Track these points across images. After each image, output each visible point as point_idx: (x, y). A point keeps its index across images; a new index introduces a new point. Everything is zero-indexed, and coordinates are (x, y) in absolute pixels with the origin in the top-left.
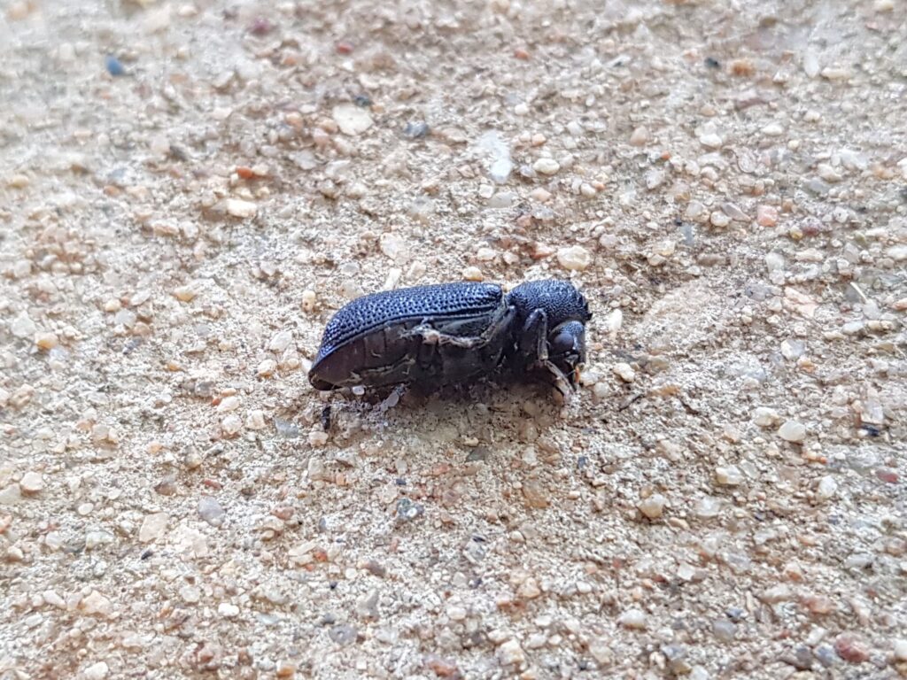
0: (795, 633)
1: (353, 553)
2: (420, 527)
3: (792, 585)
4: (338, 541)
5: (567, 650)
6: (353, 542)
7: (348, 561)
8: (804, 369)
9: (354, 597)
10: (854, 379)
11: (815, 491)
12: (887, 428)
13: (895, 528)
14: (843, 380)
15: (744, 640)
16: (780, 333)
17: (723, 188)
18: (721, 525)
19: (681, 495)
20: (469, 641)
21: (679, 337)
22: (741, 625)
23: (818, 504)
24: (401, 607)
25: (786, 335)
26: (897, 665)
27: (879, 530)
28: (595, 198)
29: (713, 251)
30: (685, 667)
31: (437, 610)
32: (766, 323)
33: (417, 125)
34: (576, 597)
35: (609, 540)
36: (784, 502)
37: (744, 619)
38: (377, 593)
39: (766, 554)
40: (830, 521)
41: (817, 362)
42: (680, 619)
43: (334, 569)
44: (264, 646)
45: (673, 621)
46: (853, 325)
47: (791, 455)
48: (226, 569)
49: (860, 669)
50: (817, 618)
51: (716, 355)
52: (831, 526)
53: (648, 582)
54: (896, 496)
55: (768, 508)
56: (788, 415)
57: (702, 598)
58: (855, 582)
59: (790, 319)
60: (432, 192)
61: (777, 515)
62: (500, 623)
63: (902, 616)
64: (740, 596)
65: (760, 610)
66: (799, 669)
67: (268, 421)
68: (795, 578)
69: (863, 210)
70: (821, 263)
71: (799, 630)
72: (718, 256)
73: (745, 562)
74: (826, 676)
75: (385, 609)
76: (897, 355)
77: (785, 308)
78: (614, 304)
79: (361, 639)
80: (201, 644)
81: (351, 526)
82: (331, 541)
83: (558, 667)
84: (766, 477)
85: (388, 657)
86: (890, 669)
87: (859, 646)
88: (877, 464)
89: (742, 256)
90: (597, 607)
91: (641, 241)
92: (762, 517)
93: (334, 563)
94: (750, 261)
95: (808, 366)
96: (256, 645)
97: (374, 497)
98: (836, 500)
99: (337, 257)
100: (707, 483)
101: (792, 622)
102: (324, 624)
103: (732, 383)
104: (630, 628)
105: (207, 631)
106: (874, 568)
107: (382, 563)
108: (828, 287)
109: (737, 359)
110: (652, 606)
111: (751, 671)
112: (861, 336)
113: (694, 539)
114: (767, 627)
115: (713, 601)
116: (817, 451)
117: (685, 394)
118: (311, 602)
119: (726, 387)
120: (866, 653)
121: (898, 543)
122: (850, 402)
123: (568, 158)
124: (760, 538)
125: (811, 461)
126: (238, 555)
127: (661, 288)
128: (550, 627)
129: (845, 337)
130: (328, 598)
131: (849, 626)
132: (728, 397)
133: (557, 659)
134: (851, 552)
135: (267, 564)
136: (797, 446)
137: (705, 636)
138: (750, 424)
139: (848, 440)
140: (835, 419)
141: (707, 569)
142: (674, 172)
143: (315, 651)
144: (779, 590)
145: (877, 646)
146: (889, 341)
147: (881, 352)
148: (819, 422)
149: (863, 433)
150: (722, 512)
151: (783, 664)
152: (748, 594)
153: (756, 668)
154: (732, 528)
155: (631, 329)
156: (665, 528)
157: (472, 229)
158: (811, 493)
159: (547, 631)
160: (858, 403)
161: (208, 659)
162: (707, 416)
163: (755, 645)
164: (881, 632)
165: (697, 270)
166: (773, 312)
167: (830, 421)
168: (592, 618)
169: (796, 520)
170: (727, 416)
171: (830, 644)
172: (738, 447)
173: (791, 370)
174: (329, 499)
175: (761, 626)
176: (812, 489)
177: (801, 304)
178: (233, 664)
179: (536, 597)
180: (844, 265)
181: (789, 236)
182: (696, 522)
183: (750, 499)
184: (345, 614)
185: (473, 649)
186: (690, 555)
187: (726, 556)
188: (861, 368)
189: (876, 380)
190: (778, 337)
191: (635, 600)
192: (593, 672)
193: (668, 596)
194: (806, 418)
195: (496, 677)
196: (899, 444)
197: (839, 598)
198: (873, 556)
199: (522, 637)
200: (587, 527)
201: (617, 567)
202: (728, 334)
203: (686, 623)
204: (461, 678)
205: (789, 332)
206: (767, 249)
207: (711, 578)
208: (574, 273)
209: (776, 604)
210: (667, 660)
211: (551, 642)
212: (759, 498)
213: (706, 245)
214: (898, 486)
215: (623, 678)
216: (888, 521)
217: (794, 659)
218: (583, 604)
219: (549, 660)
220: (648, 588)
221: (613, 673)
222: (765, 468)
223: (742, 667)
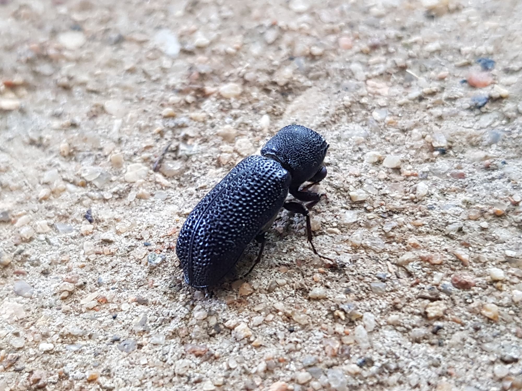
0: (424, 280)
1: (124, 294)
2: (165, 269)
3: (414, 252)
4: (112, 289)
5: (279, 322)
6: (123, 287)
7: (122, 300)
8: (390, 124)
9: (130, 321)
10: (422, 124)
11: (415, 194)
12: (450, 148)
13: (471, 204)
14: (416, 125)
15: (392, 291)
16: (370, 107)
17: (314, 33)
18: (360, 226)
19: (331, 214)
20: (213, 331)
22: (388, 282)
23: (419, 200)
24: (164, 320)
25: (374, 108)
26: (494, 284)
27: (461, 207)
28: (235, 55)
29: (318, 71)
30: (359, 315)
31: (188, 317)
32: (360, 103)
33: (114, 36)
34: (277, 289)
35: (291, 250)
36: (398, 204)
37: (389, 278)
38: (146, 315)
39: (393, 237)
40: (429, 209)
41: (397, 119)
42: (348, 287)
43: (113, 306)
44: (75, 365)
45: (344, 289)
46: (415, 93)
47: (394, 176)
48: (40, 322)
49: (472, 292)
50: (435, 267)
51: (333, 128)
52: (430, 211)
53: (321, 269)
54: (466, 186)
55: (388, 210)
56: (387, 153)
57: (359, 271)
58: (454, 241)
59: (374, 98)
60: (131, 71)
61: (394, 213)
62: (231, 316)
63: (489, 254)
64: (383, 265)
65: (398, 271)
66: (432, 300)
67: (52, 226)
68: (415, 246)
69: (403, 29)
70: (385, 63)
71: (425, 277)
72: (321, 73)
73: (381, 244)
74: (450, 300)
75: (153, 324)
76: (445, 105)
77: (369, 92)
78: (263, 112)
79: (140, 346)
80: (31, 372)
81: (119, 278)
82: (108, 290)
83: (275, 334)
84: (382, 192)
85: (161, 353)
86: (490, 287)
87: (467, 277)
89: (336, 69)
90: (293, 292)
91: (271, 73)
92: (386, 215)
93: (113, 303)
94: (341, 71)
95: (392, 123)
96: (69, 365)
97: (131, 257)
98: (430, 195)
99: (77, 120)
100: (346, 203)
101: (420, 273)
102: (113, 341)
103: (347, 143)
104: (317, 299)
105: (34, 363)
106: (464, 230)
107: (145, 296)
108: (393, 75)
109: (346, 128)
110: (329, 283)
111: (401, 308)
112: (421, 99)
113: (346, 237)
114: (405, 280)
115: (367, 272)
116: (410, 170)
118: (102, 330)
119: (344, 146)
120: (472, 282)
121: (475, 212)
122: (424, 137)
123: (214, 35)
124: (387, 228)
125: (408, 176)
126: (46, 312)
127: (290, 98)
128: (265, 309)
129: (410, 101)
130: (113, 325)
131: (457, 268)
132: (347, 151)
133: (274, 329)
134: (447, 224)
135: (67, 313)
136: (397, 170)
137: (367, 294)
138: (365, 163)
139: (428, 160)
140: (417, 149)
141: (358, 254)
142: (282, 31)
143: (110, 361)
144: (407, 256)
145: (479, 276)
146: (438, 98)
147: (435, 105)
148: (407, 153)
149: (436, 153)
150: (360, 218)
151: (420, 299)
152: (388, 263)
153: (404, 306)
154: (368, 226)
155: (277, 125)
156: (325, 236)
157: (162, 87)
158: (413, 195)
159: (263, 313)
160: (428, 137)
161: (38, 380)
162: (336, 165)
163: (400, 292)
164: (478, 267)
165: (310, 83)
166: (362, 96)
167: (414, 151)
168: (292, 300)
169: (407, 213)
170: (349, 162)
171: (448, 281)
172: (360, 178)
173: (382, 127)
174: (102, 265)
175: (401, 280)
176: (412, 193)
177: (378, 88)
178: (55, 381)
179: (251, 294)
180: (400, 61)
181: (362, 52)
182: (343, 227)
183: (375, 206)
184: (126, 333)
185: (216, 336)
186: (346, 248)
187: (369, 243)
188: (425, 117)
189: (436, 122)
190: (369, 110)
191: (316, 282)
192: (299, 332)
193: (337, 275)
194: (398, 152)
195: (235, 349)
196: (460, 155)
197: (446, 253)
198: (462, 223)
199: (248, 321)
200: (274, 246)
201: (300, 266)
202: (338, 115)
203: (352, 288)
204: (212, 355)
205: (375, 105)
206: (350, 62)
207: (362, 258)
208: (233, 100)
209: (408, 265)
210: (345, 313)
211: (267, 319)
212: (382, 205)
213: (312, 68)
214: (466, 179)
215: (320, 331)
216: (466, 200)
217: (428, 295)
218: (283, 292)
219: (268, 331)
220: (323, 273)
221: (312, 330)
222: (380, 187)
223: (395, 308)
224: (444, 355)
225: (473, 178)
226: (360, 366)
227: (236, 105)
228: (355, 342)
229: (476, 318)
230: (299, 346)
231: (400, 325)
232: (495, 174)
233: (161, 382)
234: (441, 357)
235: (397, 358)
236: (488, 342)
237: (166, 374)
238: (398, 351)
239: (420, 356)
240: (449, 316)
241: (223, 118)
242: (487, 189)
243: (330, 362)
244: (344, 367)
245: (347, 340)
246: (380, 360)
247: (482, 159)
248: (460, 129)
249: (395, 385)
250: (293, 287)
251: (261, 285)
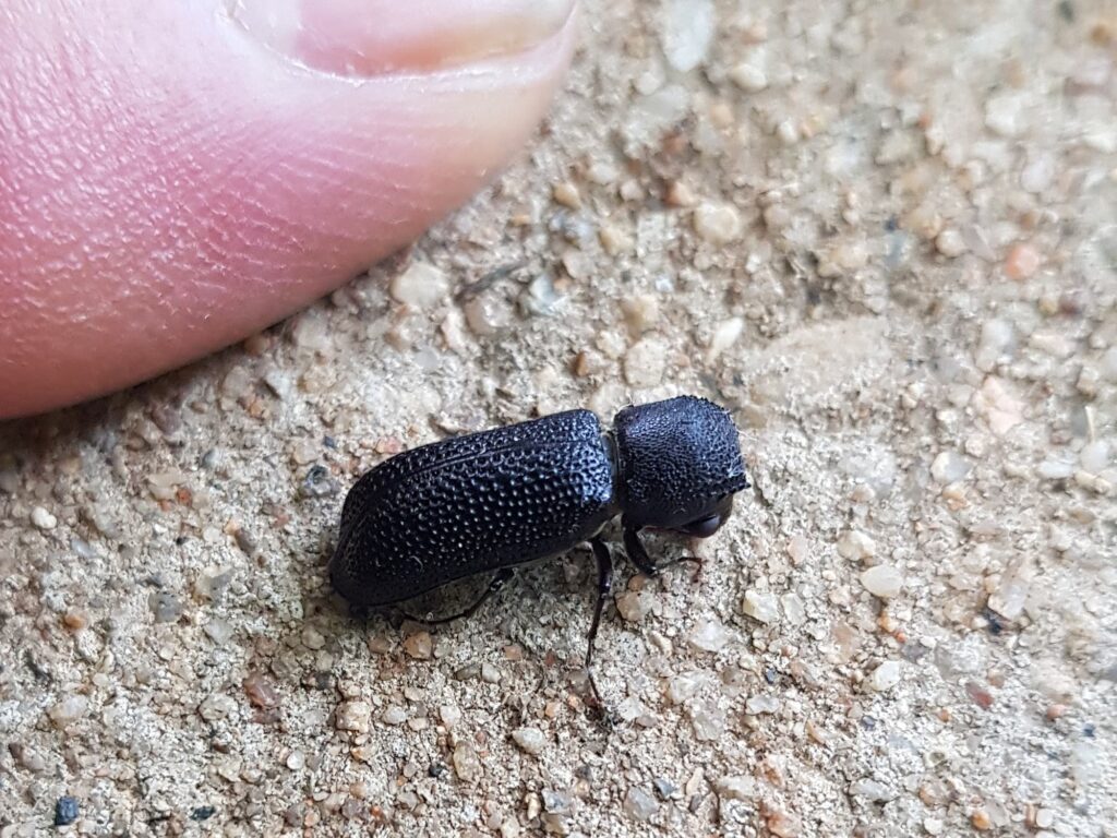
1: (228, 510)
2: (326, 511)
3: (760, 785)
4: (217, 487)
5: (427, 744)
6: (235, 495)
7: (216, 518)
8: (950, 502)
9: (201, 566)
10: (1011, 544)
11: (867, 675)
12: (1019, 629)
13: (948, 768)
14: (996, 537)
15: (658, 826)
16: (946, 438)
17: (983, 198)
18: (713, 667)
19: (683, 606)
20: (312, 680)
21: (803, 390)
22: (665, 806)
23: (863, 693)
24: (253, 602)
25: (952, 444)
27: (924, 762)
28: (792, 147)
29: (919, 287)
30: (562, 830)
31: (293, 624)
32: (934, 417)
34: (474, 681)
35: (556, 626)
36: (815, 672)
37: (674, 800)
38: (232, 572)
39: (752, 730)
40: (863, 723)
41: (973, 500)
42: (588, 766)
43: (193, 520)
44: (65, 581)
45: (580, 764)
46: (1056, 467)
47: (863, 613)
48: (66, 467)
51: (839, 435)
52: (861, 729)
53: (574, 701)
54: (977, 727)
55: (788, 671)
56: (891, 556)
57: (634, 751)
58: (850, 816)
59: (970, 424)
61: (796, 685)
62: (361, 675)
64: (685, 770)
65: (703, 798)
68: (771, 776)
70: (1061, 360)
72: (921, 296)
73: (717, 728)
76: (1093, 534)
77: (972, 406)
78: (740, 309)
79: (185, 621)
81: (242, 474)
82: (210, 483)
83: (404, 759)
84: (811, 628)
85: (205, 657)
88: (973, 673)
89: (955, 309)
90: (496, 706)
91: (826, 233)
92: (776, 679)
93: (198, 513)
94: (962, 319)
95: (956, 500)
96: (56, 575)
100: (727, 604)
101: (734, 832)
103: (840, 482)
104: (521, 749)
106: (886, 808)
107: (256, 537)
108: (1052, 400)
110: (565, 734)
112: (1060, 487)
113: (668, 671)
114: (700, 823)
115: (644, 761)
116: (902, 621)
117: (765, 472)
118: (146, 550)
119: (828, 484)
121: (938, 790)
122: (986, 573)
123: (784, 74)
124: (755, 706)
125: (885, 631)
126: (89, 455)
127: (818, 311)
128: (421, 704)
129: (1034, 480)
130: (169, 553)
132: (824, 500)
133: (408, 749)
134: (869, 775)
135: (118, 480)
136: (880, 604)
137: (612, 801)
138: (831, 549)
139: (955, 624)
140: (952, 588)
141: (661, 717)
142: (925, 150)
143: (122, 613)
144: (741, 784)
146: (1094, 510)
147: (1074, 519)
148: (928, 584)
149: (981, 622)
150: (726, 651)
152: (700, 770)
154: (726, 677)
155: (745, 355)
156: (639, 641)
157: (603, 130)
158: (860, 675)
159: (414, 709)
160: (996, 578)
162: (779, 515)
165: (879, 304)
166: (951, 405)
167: (944, 589)
168: (481, 717)
169: (820, 702)
170: (808, 525)
172: (795, 573)
173: (930, 496)
174: (233, 428)
175: (691, 819)
176: (864, 670)
177: (997, 408)
178: (19, 586)
179: (422, 660)
180: (1092, 377)
181: (1037, 303)
182: (685, 651)
183: (772, 648)
184: (180, 582)
185: (312, 692)
186: (650, 690)
187: (696, 710)
188: (1031, 532)
189: (1043, 558)
190: (940, 444)
191: (546, 717)
192: (443, 785)
193: (590, 730)
194: (913, 569)
195: (321, 739)
196: (1024, 658)
197: (815, 827)
198: (895, 793)
199: (379, 703)
200: (537, 597)
201: (549, 665)
202: (872, 413)
203: (594, 774)
204: (279, 721)
205: (958, 442)
206: (994, 312)
207: (660, 730)
208: (704, 246)
209: (728, 799)
210: (542, 809)
211: (410, 724)
212: (785, 654)
213: (913, 275)
214: (987, 713)
215: (477, 808)
216: (943, 756)
218: (479, 695)
219: (398, 745)
220: (572, 710)
221: (467, 796)
222: (815, 616)
225: (1003, 721)
227: (703, 261)
230: (423, 810)
232: (1054, 742)
233: (167, 708)
237: (182, 700)
241: (659, 271)
242: (1008, 760)
247: (1053, 696)
248: (1074, 606)
250: (503, 696)
251: (450, 655)
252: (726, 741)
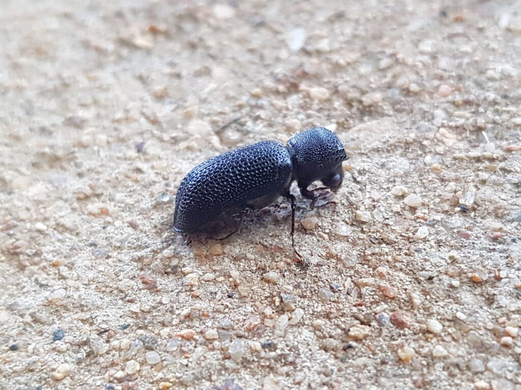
0: (368, 304)
1: (124, 214)
2: (169, 209)
3: (377, 279)
4: (119, 207)
5: (225, 286)
6: (128, 209)
7: (120, 218)
8: (435, 170)
9: (115, 235)
10: (463, 181)
12: (474, 210)
13: (457, 262)
14: (457, 180)
16: (427, 150)
17: (424, 73)
18: (348, 241)
19: (331, 221)
20: (169, 270)
21: (366, 144)
22: (336, 294)
23: (414, 241)
24: (140, 246)
25: (431, 152)
26: (427, 334)
27: (446, 261)
28: (344, 67)
29: (405, 105)
30: (292, 308)
31: (159, 251)
32: (421, 144)
33: (258, 19)
34: (243, 260)
36: (392, 237)
37: (340, 291)
38: (129, 236)
39: (368, 261)
40: (416, 251)
41: (444, 169)
42: (300, 283)
43: (109, 219)
44: (52, 248)
45: (296, 283)
46: (475, 153)
47: (408, 214)
48: (50, 208)
49: (402, 332)
50: (385, 298)
51: (384, 156)
52: (416, 254)
53: (289, 261)
54: (465, 246)
55: (380, 238)
56: (414, 192)
57: (319, 275)
58: (419, 286)
59: (436, 144)
60: (252, 51)
61: (385, 242)
62: (192, 265)
63: (441, 309)
64: (342, 279)
65: (353, 289)
66: (362, 323)
67: (108, 143)
68: (381, 276)
69: (505, 97)
70: (467, 119)
71: (371, 303)
72: (407, 108)
73: (354, 261)
74: (379, 330)
75: (129, 245)
76: (497, 173)
77: (436, 138)
78: (334, 120)
79: (108, 257)
80: (17, 240)
81: (130, 201)
82: (115, 206)
83: (216, 293)
84: (387, 221)
85: (119, 268)
86: (421, 335)
87: (407, 318)
88: (459, 227)
89: (421, 109)
90: (255, 268)
91: (363, 93)
92: (376, 242)
93: (111, 217)
94: (425, 112)
95: (437, 170)
96: (48, 247)
97: (150, 189)
99: (184, 73)
100: (349, 218)
101: (369, 298)
102: (91, 245)
103: (388, 172)
104: (268, 281)
105: (24, 235)
106: (433, 280)
107: (139, 222)
108: (468, 132)
109: (396, 160)
110: (287, 274)
111: (332, 319)
112: (478, 160)
113: (329, 245)
114: (353, 298)
115: (324, 278)
116: (424, 213)
117: (356, 172)
118: (89, 233)
119: (383, 173)
120: (409, 323)
121: (455, 270)
122: (455, 192)
123: (337, 45)
124: (368, 252)
125: (418, 218)
126: (60, 203)
127: (366, 118)
128: (220, 271)
129: (467, 159)
130: (99, 232)
131: (405, 308)
132: (382, 178)
133: (217, 289)
134: (423, 269)
135: (74, 210)
136: (413, 209)
137: (312, 295)
138: (389, 194)
139: (447, 212)
140: (442, 199)
141: (329, 261)
142: (397, 62)
143: (80, 257)
144: (369, 280)
145: (418, 322)
146: (494, 165)
147: (486, 169)
148: (432, 200)
149: (458, 209)
150: (352, 235)
151: (353, 318)
152: (349, 279)
153: (336, 318)
154: (354, 244)
156: (314, 237)
157: (267, 73)
158: (411, 235)
159: (217, 273)
160: (460, 193)
161: (18, 247)
162: (365, 186)
163: (341, 305)
164: (424, 315)
165: (391, 113)
166: (427, 139)
167: (439, 200)
168: (249, 274)
169: (396, 247)
170: (377, 188)
171: (388, 314)
172: (376, 203)
173: (426, 170)
174: (124, 186)
175: (349, 297)
176: (413, 233)
177: (446, 137)
178: (31, 254)
179: (219, 255)
180: (481, 121)
181: (453, 102)
182: (334, 237)
183: (372, 231)
184: (105, 243)
185: (171, 275)
186: (321, 252)
187: (343, 256)
188: (470, 176)
189: (478, 184)
190: (425, 153)
191: (277, 268)
192: (235, 300)
193: (298, 270)
194: (425, 196)
195: (177, 291)
196: (479, 220)
197: (404, 292)
198: (437, 274)
199: (202, 274)
200: (266, 227)
201: (276, 251)
202: (396, 147)
203: (303, 286)
204: (156, 287)
205: (433, 150)
206: (437, 107)
207: (329, 266)
208: (316, 101)
209: (364, 287)
210: (282, 301)
211: (217, 279)
212: (378, 231)
213: (402, 101)
214: (468, 241)
215: (252, 306)
216: (454, 257)
217: (362, 317)
218: (246, 265)
219: (212, 288)
220: (289, 264)
221: (247, 302)
222: (388, 217)
223: (327, 316)
224: (340, 370)
225: (476, 242)
226: (264, 346)
227: (315, 107)
228: (274, 326)
229: (389, 354)
230: (227, 310)
231: (320, 330)
232: (499, 247)
233: (104, 289)
234: (336, 370)
235: (299, 354)
236: (385, 377)
237: (111, 285)
238: (302, 349)
239: (318, 361)
240: (368, 342)
241: (298, 113)
242: (481, 256)
243: (242, 333)
244: (250, 342)
245: (268, 322)
246: (283, 349)
247: (495, 230)
248: (495, 197)
249: (282, 375)
250: (257, 265)
251: (231, 251)
252: (358, 267)
